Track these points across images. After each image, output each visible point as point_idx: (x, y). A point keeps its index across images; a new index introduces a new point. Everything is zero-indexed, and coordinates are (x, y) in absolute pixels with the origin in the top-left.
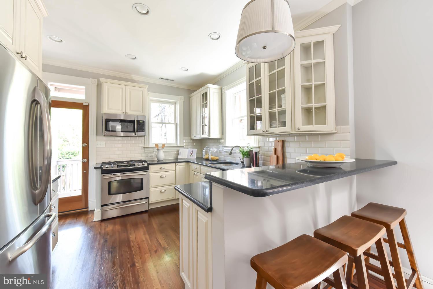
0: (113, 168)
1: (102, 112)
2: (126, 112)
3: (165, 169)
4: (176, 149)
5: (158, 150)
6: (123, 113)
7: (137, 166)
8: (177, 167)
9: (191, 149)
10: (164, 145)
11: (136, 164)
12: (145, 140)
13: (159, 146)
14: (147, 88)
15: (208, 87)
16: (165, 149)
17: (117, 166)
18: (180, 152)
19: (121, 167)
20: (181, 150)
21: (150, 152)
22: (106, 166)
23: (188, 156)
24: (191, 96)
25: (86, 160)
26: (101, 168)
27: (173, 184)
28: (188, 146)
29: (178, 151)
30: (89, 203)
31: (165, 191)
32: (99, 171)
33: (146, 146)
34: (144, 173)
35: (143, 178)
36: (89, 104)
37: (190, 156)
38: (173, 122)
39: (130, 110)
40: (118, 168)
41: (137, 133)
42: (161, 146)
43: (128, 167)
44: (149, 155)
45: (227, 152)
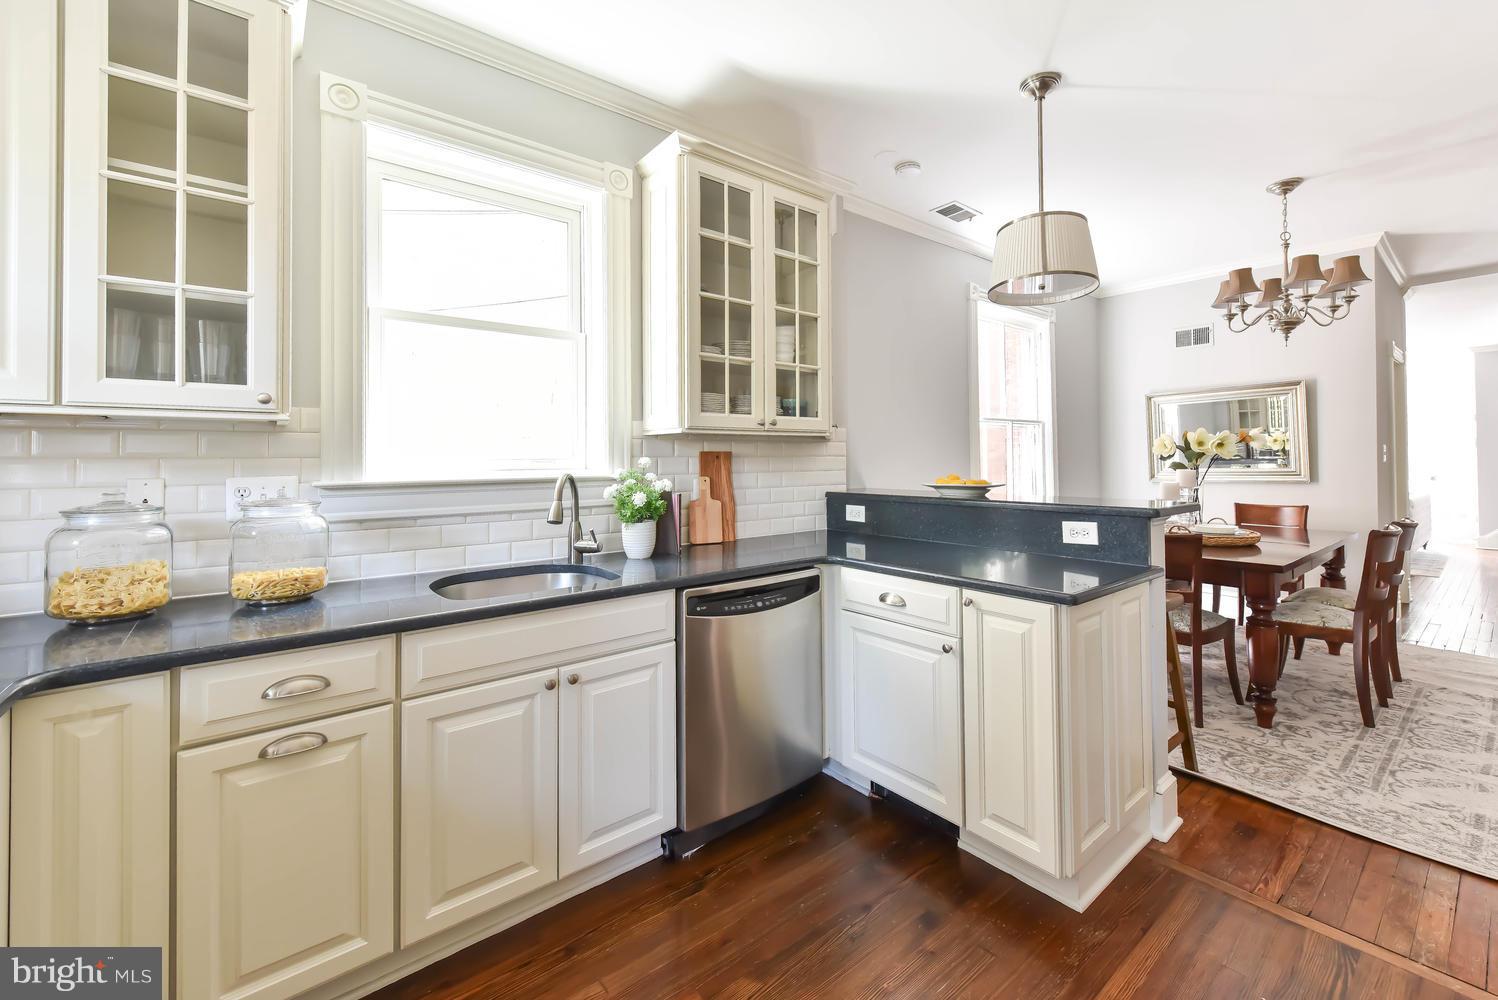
45: (361, 522)
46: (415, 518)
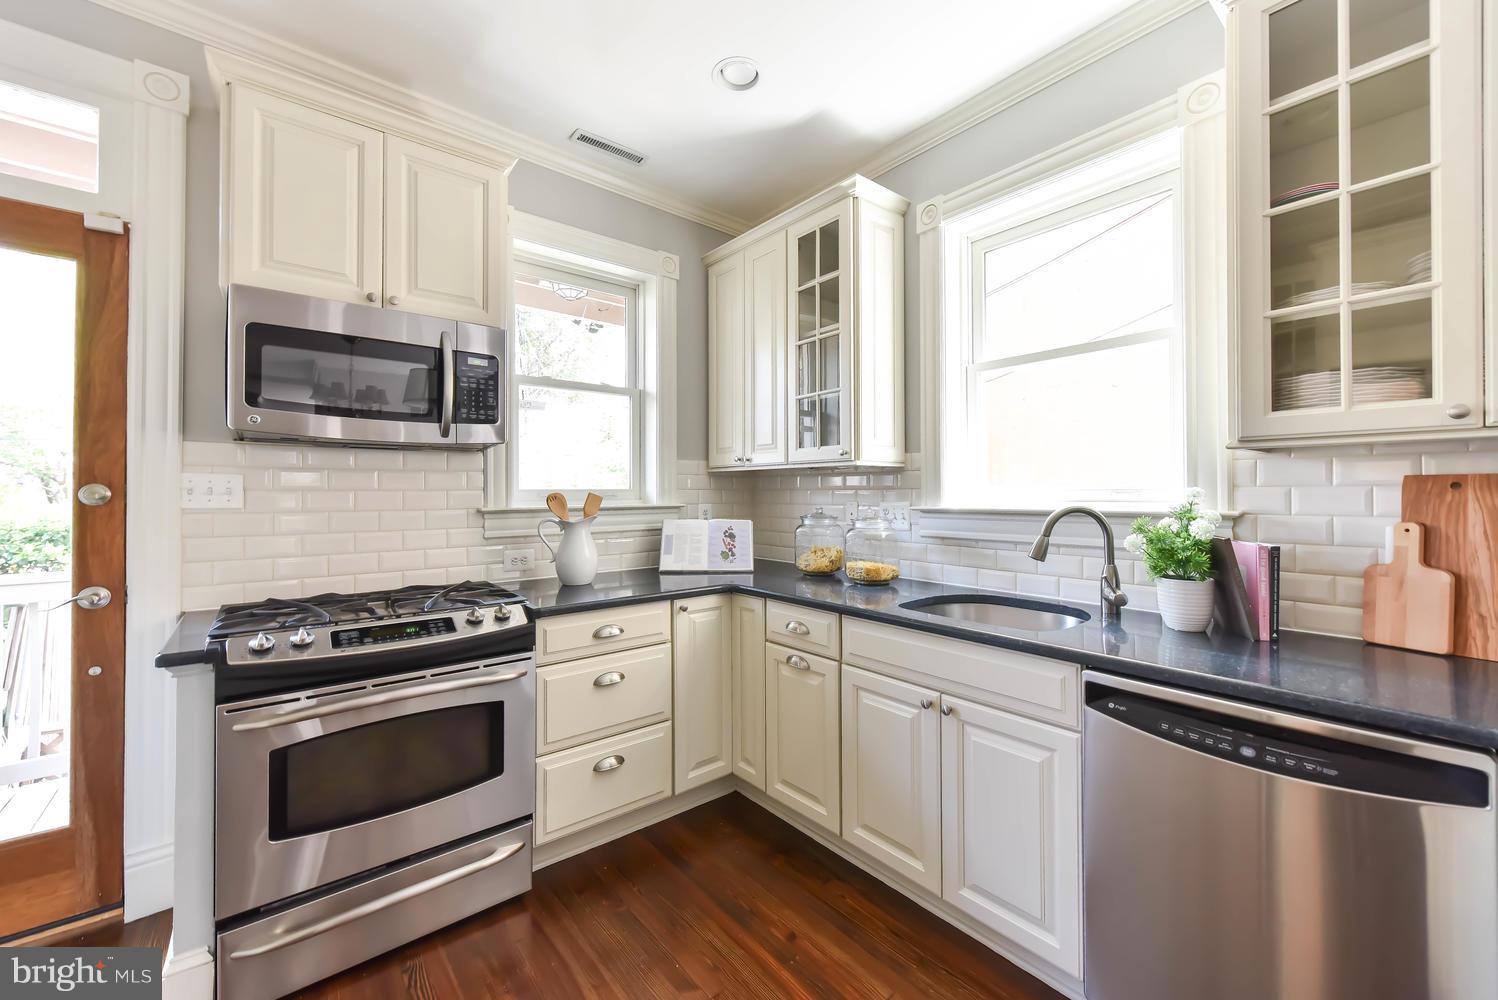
0: (306, 656)
1: (222, 283)
2: (388, 295)
3: (624, 636)
4: (641, 522)
5: (565, 525)
6: (370, 298)
7: (463, 632)
8: (682, 619)
9: (726, 523)
10: (593, 499)
11: (460, 617)
12: (485, 471)
13: (570, 505)
14: (508, 171)
15: (848, 196)
16: (602, 521)
17: (336, 640)
18: (670, 538)
19: (362, 643)
20: (671, 527)
21: (515, 540)
22: (254, 643)
23: (711, 555)
24: (711, 259)
25: (104, 593)
26: (214, 657)
27: (662, 717)
28: (698, 504)
29: (659, 530)
30: (127, 872)
31: (621, 760)
32: (203, 678)
33: (491, 507)
34: (507, 673)
35: (501, 704)
36: (126, 227)
37: (725, 555)
38: (621, 382)
39: (413, 284)
40: (338, 653)
41: (453, 426)
42: (582, 505)
43: (410, 636)
44: (511, 553)
45: (943, 538)
46: (977, 541)
